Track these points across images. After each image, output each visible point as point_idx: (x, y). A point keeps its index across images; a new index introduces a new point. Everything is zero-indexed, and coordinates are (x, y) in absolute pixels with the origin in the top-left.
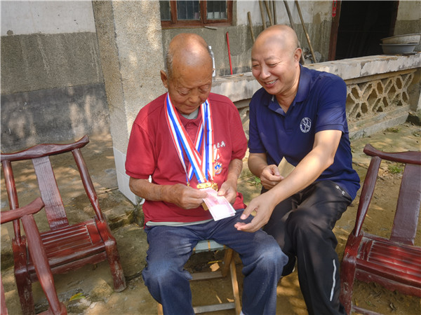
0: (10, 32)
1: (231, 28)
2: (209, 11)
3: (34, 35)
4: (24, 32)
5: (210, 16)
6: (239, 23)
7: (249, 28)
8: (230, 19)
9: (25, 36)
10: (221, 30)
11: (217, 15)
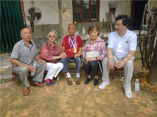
0: (43, 24)
1: (98, 23)
3: (48, 25)
7: (103, 23)
8: (98, 20)
9: (46, 25)
10: (95, 23)
11: (94, 19)
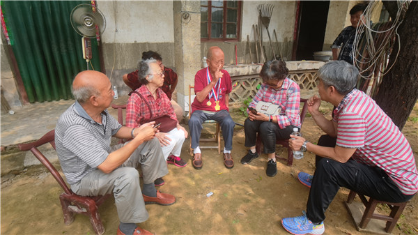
0: (135, 41)
1: (238, 42)
2: (228, 34)
3: (145, 43)
4: (142, 42)
5: (228, 36)
6: (242, 40)
7: (248, 43)
8: (238, 38)
10: (233, 43)
11: (231, 36)
